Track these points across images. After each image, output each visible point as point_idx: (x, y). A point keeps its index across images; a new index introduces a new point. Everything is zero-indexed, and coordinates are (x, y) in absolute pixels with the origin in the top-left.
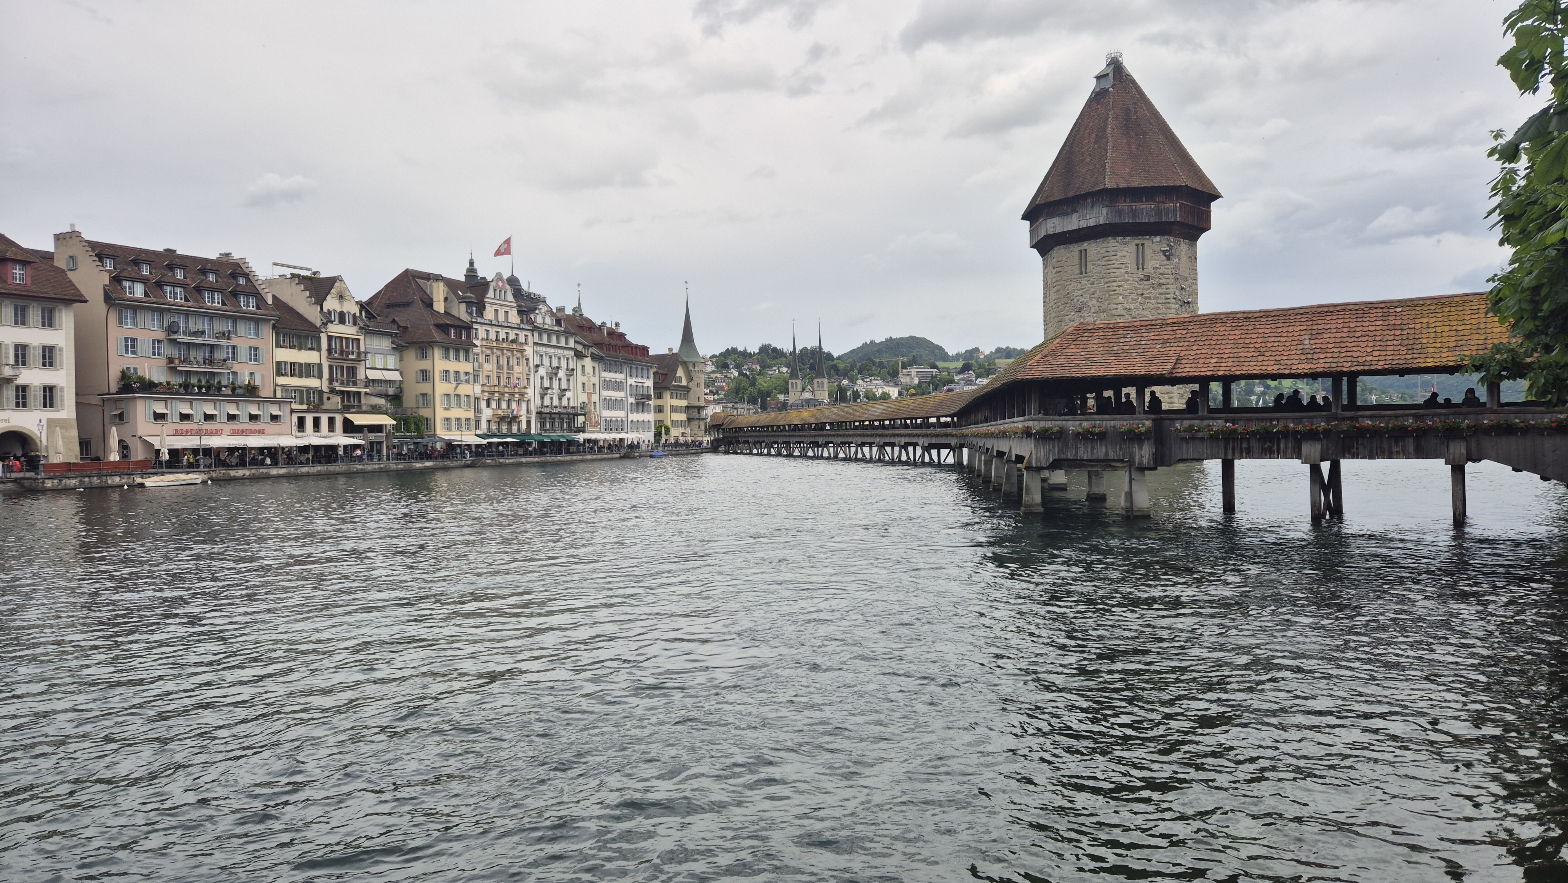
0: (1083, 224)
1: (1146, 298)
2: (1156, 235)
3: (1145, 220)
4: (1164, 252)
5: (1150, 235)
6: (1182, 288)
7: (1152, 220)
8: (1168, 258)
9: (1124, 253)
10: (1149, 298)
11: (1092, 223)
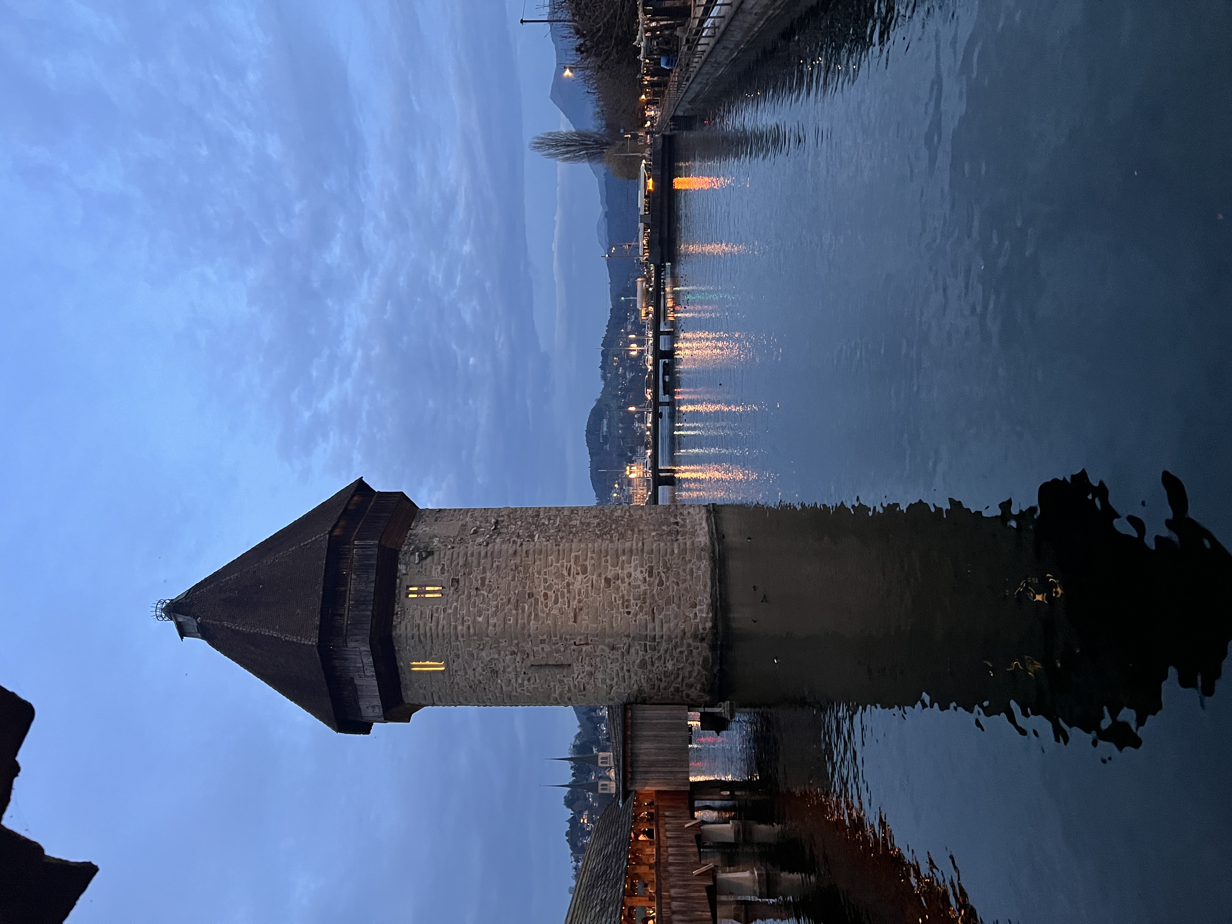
0: (370, 671)
1: (483, 584)
2: (396, 569)
3: (371, 588)
4: (422, 559)
5: (395, 577)
6: (475, 532)
7: (373, 577)
8: (431, 553)
9: (417, 614)
10: (483, 579)
11: (368, 660)
